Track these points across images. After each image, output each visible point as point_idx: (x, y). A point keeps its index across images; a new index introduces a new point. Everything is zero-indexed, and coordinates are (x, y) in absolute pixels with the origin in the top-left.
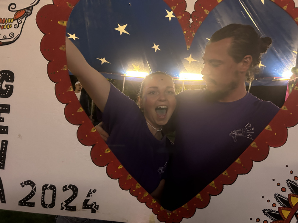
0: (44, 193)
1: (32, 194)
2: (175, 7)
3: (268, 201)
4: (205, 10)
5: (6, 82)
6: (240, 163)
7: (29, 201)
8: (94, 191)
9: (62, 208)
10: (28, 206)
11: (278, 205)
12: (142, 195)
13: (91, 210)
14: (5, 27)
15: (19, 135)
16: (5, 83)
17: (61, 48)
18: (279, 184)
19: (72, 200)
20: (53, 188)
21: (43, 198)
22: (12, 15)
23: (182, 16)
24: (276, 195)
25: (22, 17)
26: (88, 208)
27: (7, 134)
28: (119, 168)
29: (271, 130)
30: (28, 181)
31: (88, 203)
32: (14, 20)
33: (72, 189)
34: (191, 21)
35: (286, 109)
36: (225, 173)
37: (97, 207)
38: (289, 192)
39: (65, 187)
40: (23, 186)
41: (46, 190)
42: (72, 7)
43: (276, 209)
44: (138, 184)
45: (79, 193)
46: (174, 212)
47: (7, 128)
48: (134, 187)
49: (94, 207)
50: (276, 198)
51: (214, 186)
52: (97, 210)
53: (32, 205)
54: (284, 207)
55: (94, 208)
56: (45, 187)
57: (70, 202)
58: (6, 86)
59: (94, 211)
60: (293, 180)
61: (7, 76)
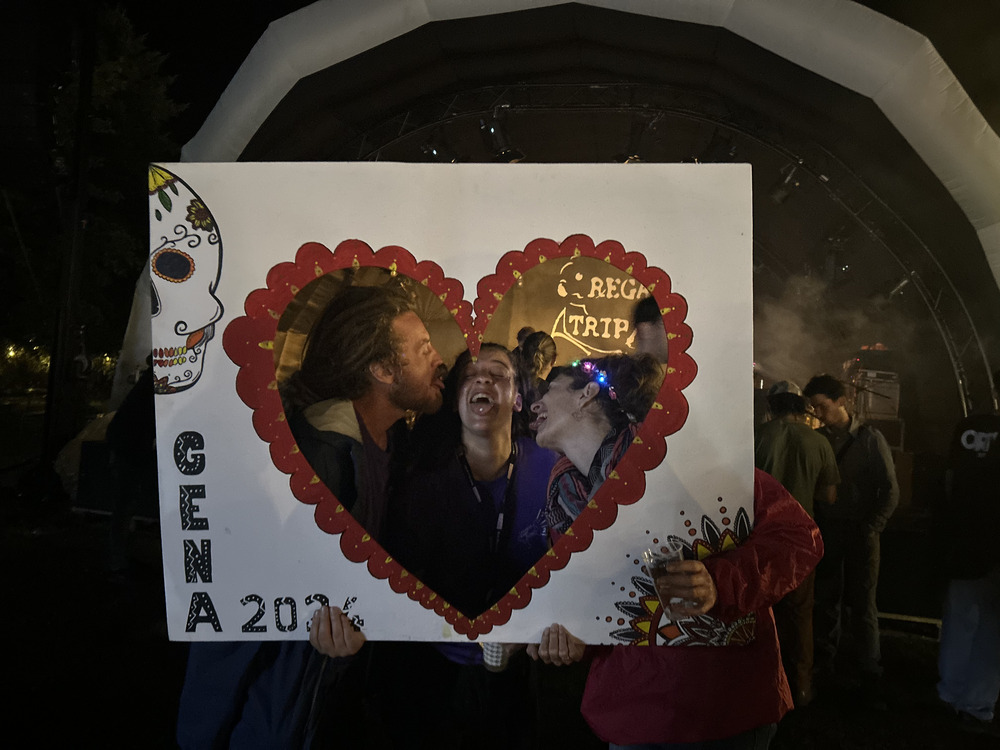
0: (278, 610)
1: (260, 614)
2: (446, 294)
3: (623, 589)
4: (495, 295)
5: (193, 449)
6: (572, 534)
7: (256, 625)
8: (354, 600)
10: (257, 631)
11: (639, 594)
12: (427, 598)
14: (175, 362)
15: (226, 529)
16: (190, 452)
17: (270, 387)
18: (636, 562)
20: (290, 601)
21: (278, 618)
22: (182, 341)
23: (457, 307)
24: (633, 578)
25: (200, 343)
27: (207, 528)
28: (387, 561)
29: (617, 477)
30: (251, 596)
32: (188, 349)
33: (320, 600)
34: (474, 315)
35: (641, 442)
36: (550, 553)
37: (361, 623)
39: (309, 598)
41: (281, 606)
42: (277, 317)
43: (636, 600)
44: (419, 582)
46: (478, 618)
47: (206, 520)
48: (414, 588)
49: (358, 622)
50: (635, 584)
51: (535, 574)
52: (362, 628)
53: (263, 629)
54: (649, 596)
56: (278, 602)
58: (193, 456)
61: (191, 440)
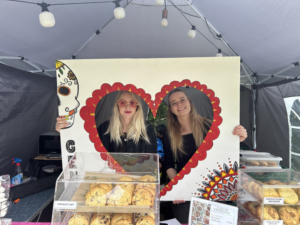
2: (146, 98)
3: (200, 185)
4: (161, 98)
6: (185, 169)
11: (204, 186)
14: (66, 119)
16: (71, 146)
17: (94, 127)
18: (204, 177)
22: (68, 113)
23: (149, 102)
24: (203, 182)
25: (73, 114)
29: (198, 153)
32: (69, 116)
34: (154, 104)
35: (205, 142)
38: (209, 180)
42: (95, 106)
43: (204, 188)
50: (203, 183)
51: (174, 181)
54: (207, 187)
58: (72, 147)
60: (211, 175)
61: (71, 142)
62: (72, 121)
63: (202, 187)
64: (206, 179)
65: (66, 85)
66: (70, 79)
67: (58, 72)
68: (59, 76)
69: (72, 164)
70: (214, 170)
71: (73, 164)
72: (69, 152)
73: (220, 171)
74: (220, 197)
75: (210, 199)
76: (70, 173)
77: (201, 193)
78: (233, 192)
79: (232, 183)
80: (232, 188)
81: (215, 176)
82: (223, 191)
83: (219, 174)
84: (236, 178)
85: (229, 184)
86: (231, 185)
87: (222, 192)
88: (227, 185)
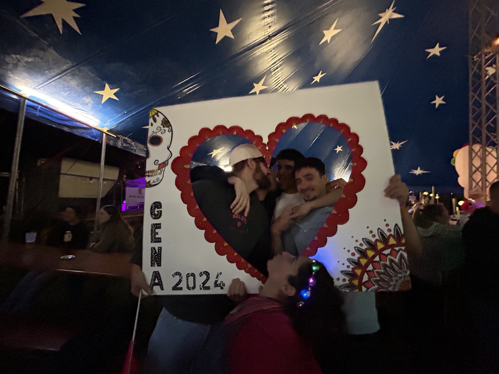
0: (187, 279)
1: (180, 281)
2: (256, 141)
3: (343, 264)
4: (276, 140)
5: (158, 209)
6: (317, 239)
7: (179, 286)
8: (221, 274)
9: (201, 289)
10: (178, 290)
11: (352, 267)
12: (253, 272)
13: (220, 288)
16: (156, 210)
17: (188, 182)
19: (207, 282)
20: (193, 275)
21: (188, 283)
23: (260, 146)
24: (348, 259)
26: (218, 286)
27: (161, 242)
28: (235, 255)
29: (336, 213)
30: (176, 273)
31: (217, 283)
32: (158, 170)
33: (206, 274)
35: (345, 196)
37: (224, 285)
38: (357, 255)
39: (201, 273)
40: (174, 276)
41: (189, 278)
42: (191, 156)
43: (350, 269)
45: (211, 276)
47: (160, 238)
48: (247, 267)
52: (224, 287)
53: (181, 289)
54: (356, 267)
55: (221, 286)
56: (188, 276)
57: (205, 283)
58: (158, 212)
59: (222, 288)
60: (359, 246)
61: (157, 205)
62: (160, 177)
63: (348, 267)
64: (353, 254)
65: (159, 134)
66: (164, 127)
67: (151, 120)
68: (152, 125)
69: (155, 236)
70: (363, 239)
71: (157, 236)
72: (154, 218)
73: (373, 240)
74: (380, 285)
75: (364, 289)
76: (152, 250)
77: (347, 279)
78: (400, 275)
79: (397, 260)
80: (397, 268)
81: (366, 249)
82: (382, 273)
83: (372, 246)
84: (401, 252)
85: (391, 261)
86: (395, 264)
87: (381, 276)
88: (388, 263)
